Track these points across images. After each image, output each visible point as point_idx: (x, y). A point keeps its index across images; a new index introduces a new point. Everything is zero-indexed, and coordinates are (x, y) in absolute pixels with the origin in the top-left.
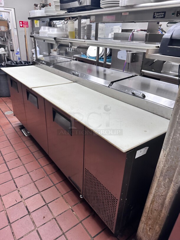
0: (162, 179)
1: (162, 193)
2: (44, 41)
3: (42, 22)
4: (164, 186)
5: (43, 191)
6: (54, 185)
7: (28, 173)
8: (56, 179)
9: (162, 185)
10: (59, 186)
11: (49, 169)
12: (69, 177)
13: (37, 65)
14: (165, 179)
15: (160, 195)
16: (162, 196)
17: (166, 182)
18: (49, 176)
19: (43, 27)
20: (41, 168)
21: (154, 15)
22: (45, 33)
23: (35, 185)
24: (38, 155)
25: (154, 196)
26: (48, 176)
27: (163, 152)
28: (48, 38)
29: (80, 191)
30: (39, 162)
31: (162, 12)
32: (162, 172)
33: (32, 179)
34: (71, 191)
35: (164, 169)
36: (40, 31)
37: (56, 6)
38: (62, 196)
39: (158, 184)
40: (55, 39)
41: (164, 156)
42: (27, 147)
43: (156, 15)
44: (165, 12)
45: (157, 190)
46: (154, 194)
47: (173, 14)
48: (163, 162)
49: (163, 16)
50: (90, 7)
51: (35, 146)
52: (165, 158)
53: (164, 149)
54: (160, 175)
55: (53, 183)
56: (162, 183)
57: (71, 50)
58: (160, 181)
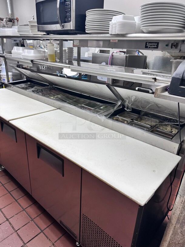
0: (179, 226)
1: (179, 241)
2: (18, 62)
3: (14, 41)
4: (181, 233)
5: (29, 243)
6: (42, 231)
7: (7, 220)
8: (43, 223)
9: (179, 232)
10: (48, 231)
11: (32, 211)
12: (61, 222)
13: (9, 88)
14: (182, 227)
15: (177, 243)
16: (179, 244)
17: (184, 229)
18: (34, 220)
19: (16, 47)
20: (23, 211)
21: (146, 44)
22: (20, 54)
23: (18, 235)
24: (16, 194)
25: (169, 244)
26: (32, 220)
27: (180, 199)
28: (22, 59)
29: (76, 237)
30: (19, 204)
31: (155, 43)
32: (178, 219)
33: (13, 228)
34: (63, 235)
35: (181, 216)
36: (13, 51)
37: (31, 26)
38: (53, 244)
39: (174, 232)
40: (32, 61)
41: (182, 203)
42: (3, 185)
43: (148, 45)
44: (158, 43)
45: (173, 238)
46: (169, 242)
47: (167, 45)
48: (179, 209)
49: (156, 46)
50: (75, 31)
51: (12, 183)
52: (182, 204)
53: (180, 196)
54: (177, 222)
55: (40, 229)
56: (179, 231)
57: (43, 68)
58: (176, 228)
